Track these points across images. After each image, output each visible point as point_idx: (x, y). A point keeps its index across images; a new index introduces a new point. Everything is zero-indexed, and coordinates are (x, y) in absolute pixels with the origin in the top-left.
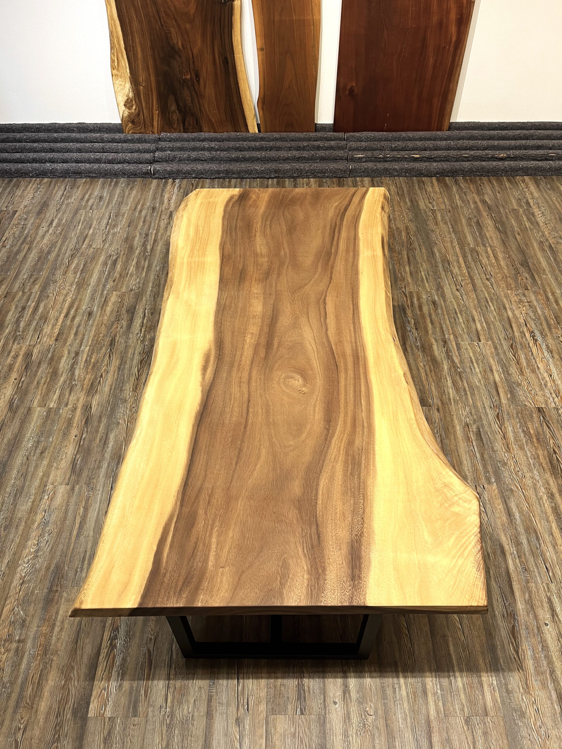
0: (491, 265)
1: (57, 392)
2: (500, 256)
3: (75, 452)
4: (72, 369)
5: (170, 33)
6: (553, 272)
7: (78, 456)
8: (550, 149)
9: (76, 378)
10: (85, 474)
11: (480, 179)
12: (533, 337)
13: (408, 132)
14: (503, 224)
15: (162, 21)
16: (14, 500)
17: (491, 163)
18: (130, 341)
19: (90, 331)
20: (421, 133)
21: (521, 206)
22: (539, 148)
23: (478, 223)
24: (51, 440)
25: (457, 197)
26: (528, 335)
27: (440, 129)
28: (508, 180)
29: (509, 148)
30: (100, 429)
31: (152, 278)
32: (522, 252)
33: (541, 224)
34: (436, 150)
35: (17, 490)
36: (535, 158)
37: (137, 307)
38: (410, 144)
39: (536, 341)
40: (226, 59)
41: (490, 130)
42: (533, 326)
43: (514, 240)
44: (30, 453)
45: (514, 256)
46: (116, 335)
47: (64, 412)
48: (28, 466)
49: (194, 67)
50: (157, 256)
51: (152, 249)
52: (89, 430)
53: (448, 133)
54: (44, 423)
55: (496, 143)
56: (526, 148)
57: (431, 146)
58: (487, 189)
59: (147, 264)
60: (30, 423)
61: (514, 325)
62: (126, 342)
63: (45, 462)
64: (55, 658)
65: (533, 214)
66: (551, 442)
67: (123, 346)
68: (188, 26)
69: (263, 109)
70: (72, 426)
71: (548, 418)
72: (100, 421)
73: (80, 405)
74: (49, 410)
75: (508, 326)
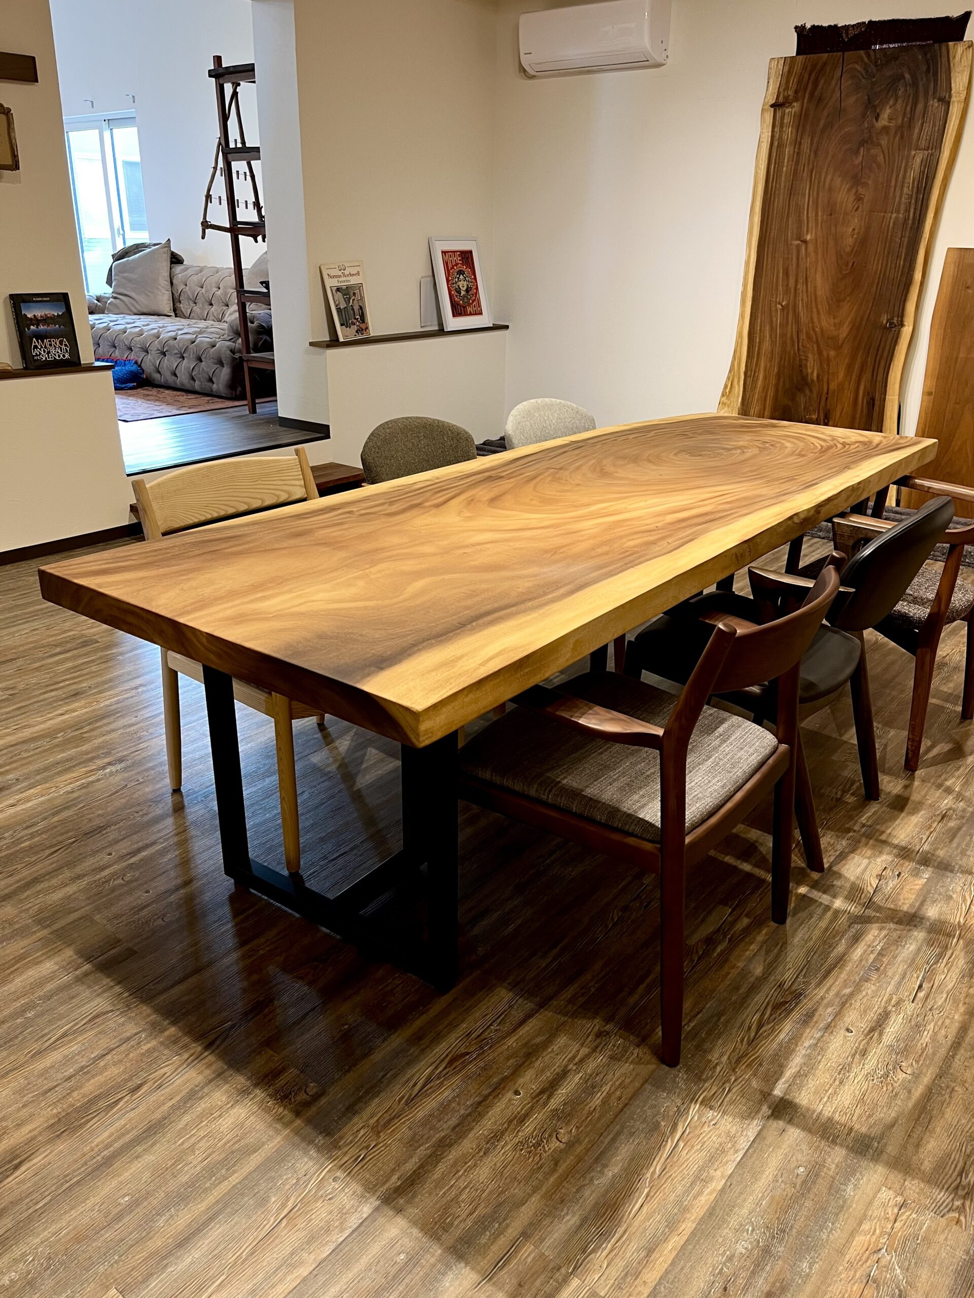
5: (806, 360)
15: (800, 344)
40: (873, 399)
49: (826, 405)
68: (832, 353)
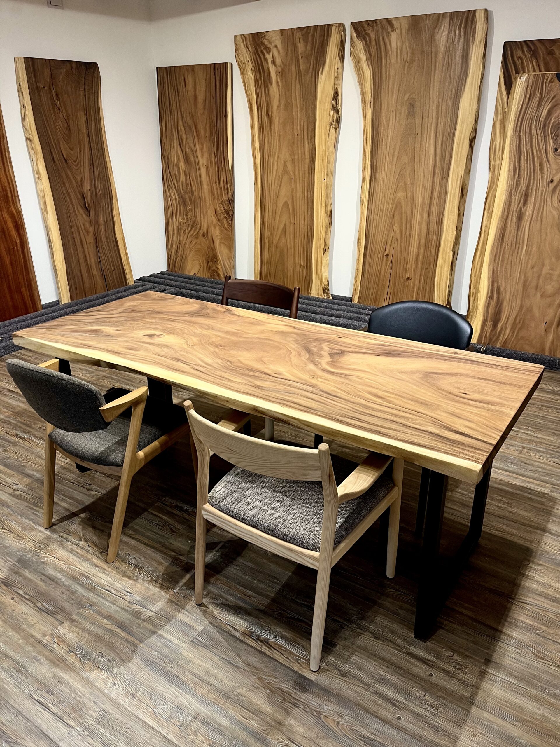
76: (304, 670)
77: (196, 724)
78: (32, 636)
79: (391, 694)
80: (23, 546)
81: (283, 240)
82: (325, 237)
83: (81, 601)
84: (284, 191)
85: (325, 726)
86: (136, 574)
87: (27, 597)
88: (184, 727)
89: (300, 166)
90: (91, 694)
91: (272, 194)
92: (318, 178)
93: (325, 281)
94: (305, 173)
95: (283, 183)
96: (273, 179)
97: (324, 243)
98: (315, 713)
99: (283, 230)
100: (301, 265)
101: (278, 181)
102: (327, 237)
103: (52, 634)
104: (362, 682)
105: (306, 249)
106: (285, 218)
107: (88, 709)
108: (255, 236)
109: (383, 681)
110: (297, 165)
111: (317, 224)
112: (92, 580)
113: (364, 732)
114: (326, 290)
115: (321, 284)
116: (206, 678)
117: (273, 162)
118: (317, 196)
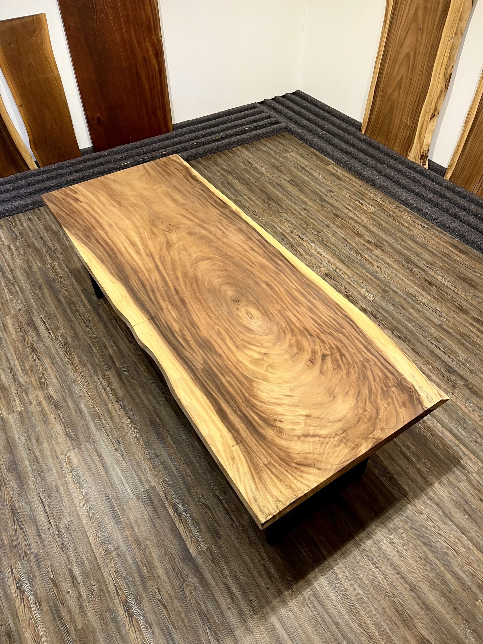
0: (252, 206)
1: (16, 399)
2: (254, 198)
3: (63, 428)
4: (15, 379)
6: (287, 198)
7: (67, 429)
8: (242, 126)
9: (24, 384)
10: (81, 437)
11: (213, 156)
12: (300, 237)
13: (149, 139)
14: (243, 179)
16: (41, 478)
17: (214, 144)
18: (47, 343)
19: (9, 349)
20: (158, 137)
21: (246, 165)
22: (235, 127)
23: (228, 183)
24: (37, 430)
25: (206, 172)
26: (296, 238)
27: (168, 131)
28: (229, 151)
29: (219, 132)
30: (70, 406)
31: (29, 296)
32: (265, 192)
33: (265, 173)
34: (173, 145)
35: (38, 471)
36: (237, 134)
37: (34, 320)
38: (155, 146)
39: (302, 239)
41: (199, 123)
42: (297, 232)
43: (255, 187)
44: (28, 445)
45: (261, 196)
46: (32, 344)
47: (33, 408)
48: (34, 454)
50: (22, 280)
51: (14, 276)
52: (62, 410)
53: (175, 132)
54: (22, 422)
55: (209, 130)
56: (228, 129)
57: (170, 143)
58: (220, 161)
59: (17, 288)
60: (12, 428)
61: (286, 235)
62: (44, 345)
63: (45, 445)
64: (148, 543)
65: (256, 168)
66: (342, 288)
67: (44, 348)
69: (36, 149)
70: (47, 414)
71: (333, 277)
72: (66, 402)
73: (42, 399)
74: (20, 413)
75: (283, 237)
76: (192, 547)
77: (114, 553)
78: (56, 452)
79: (234, 589)
80: (74, 378)
81: (396, 93)
82: (437, 102)
83: (90, 436)
84: (409, 41)
85: (183, 591)
86: (129, 428)
87: (63, 420)
88: (108, 552)
89: (431, 17)
90: (70, 507)
91: (397, 41)
92: (445, 36)
93: (425, 147)
94: (433, 26)
95: (409, 32)
96: (402, 24)
97: (433, 108)
98: (182, 580)
99: (398, 83)
100: (407, 124)
101: (406, 28)
102: (439, 102)
103: (66, 455)
104: (222, 572)
105: (415, 109)
106: (403, 70)
107: (64, 516)
108: (372, 81)
109: (235, 578)
110: (427, 15)
111: (433, 86)
112: (102, 423)
113: (203, 607)
114: (424, 156)
115: (420, 149)
116: (134, 525)
117: (406, 4)
118: (440, 55)
